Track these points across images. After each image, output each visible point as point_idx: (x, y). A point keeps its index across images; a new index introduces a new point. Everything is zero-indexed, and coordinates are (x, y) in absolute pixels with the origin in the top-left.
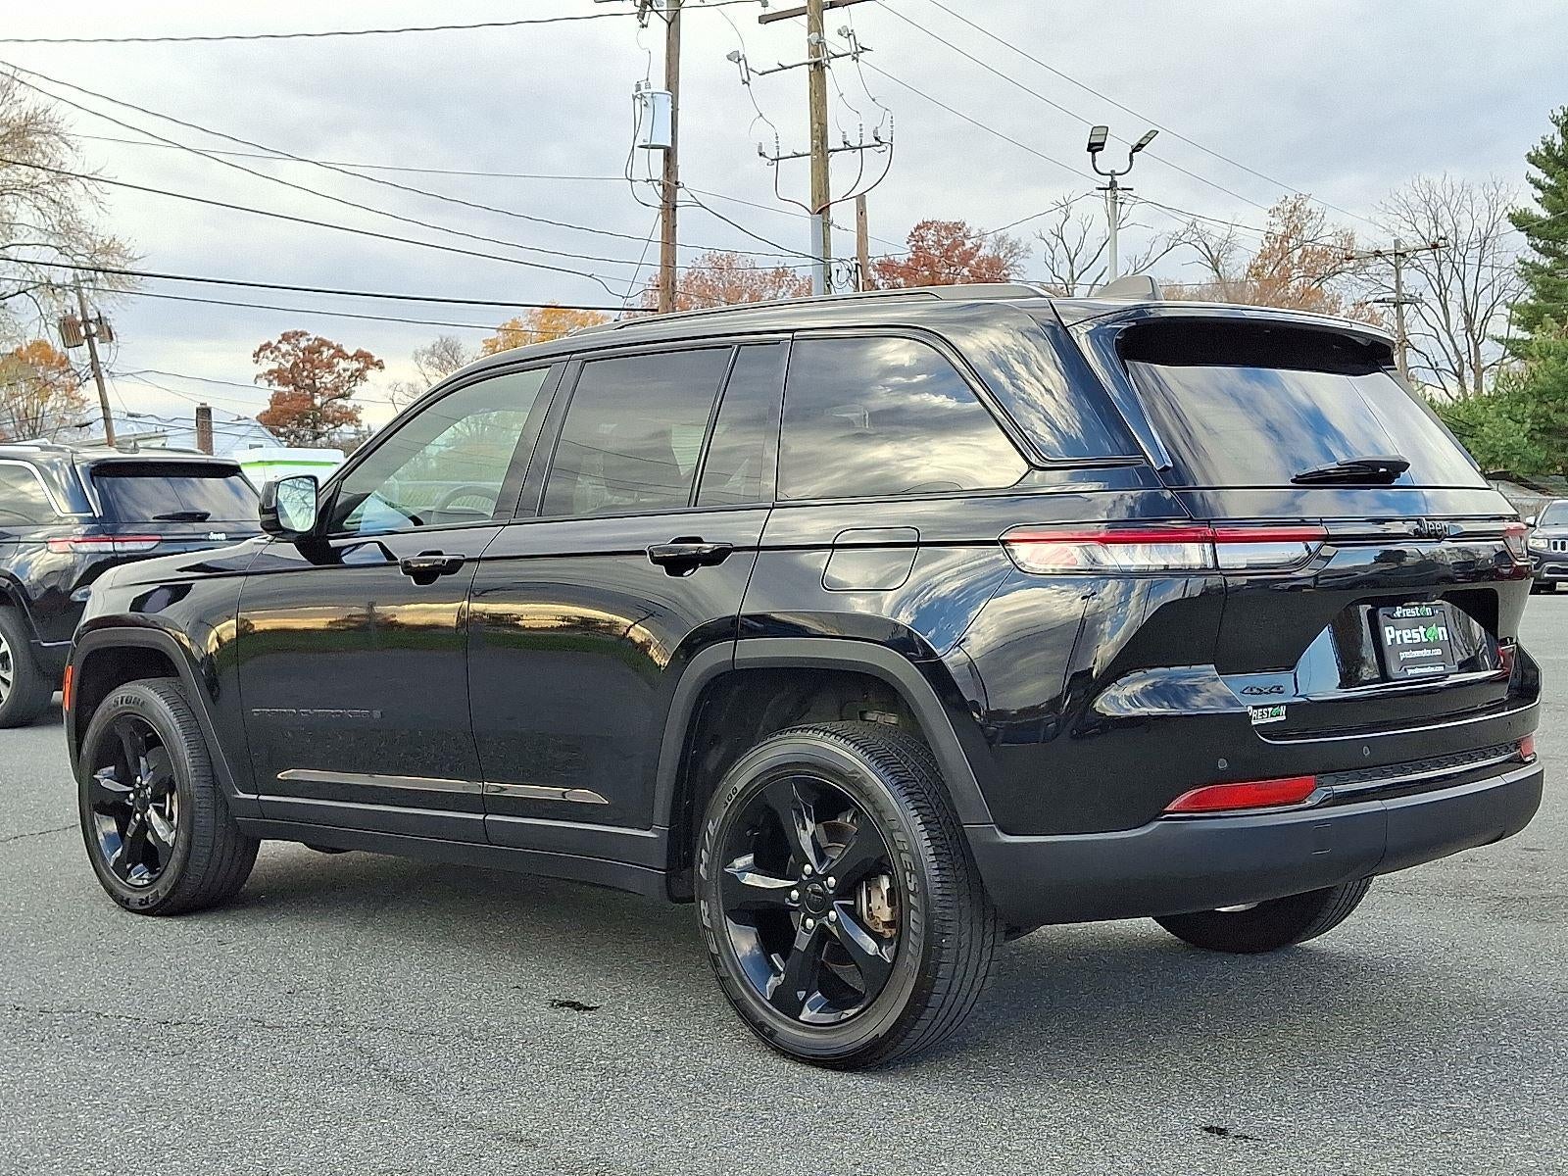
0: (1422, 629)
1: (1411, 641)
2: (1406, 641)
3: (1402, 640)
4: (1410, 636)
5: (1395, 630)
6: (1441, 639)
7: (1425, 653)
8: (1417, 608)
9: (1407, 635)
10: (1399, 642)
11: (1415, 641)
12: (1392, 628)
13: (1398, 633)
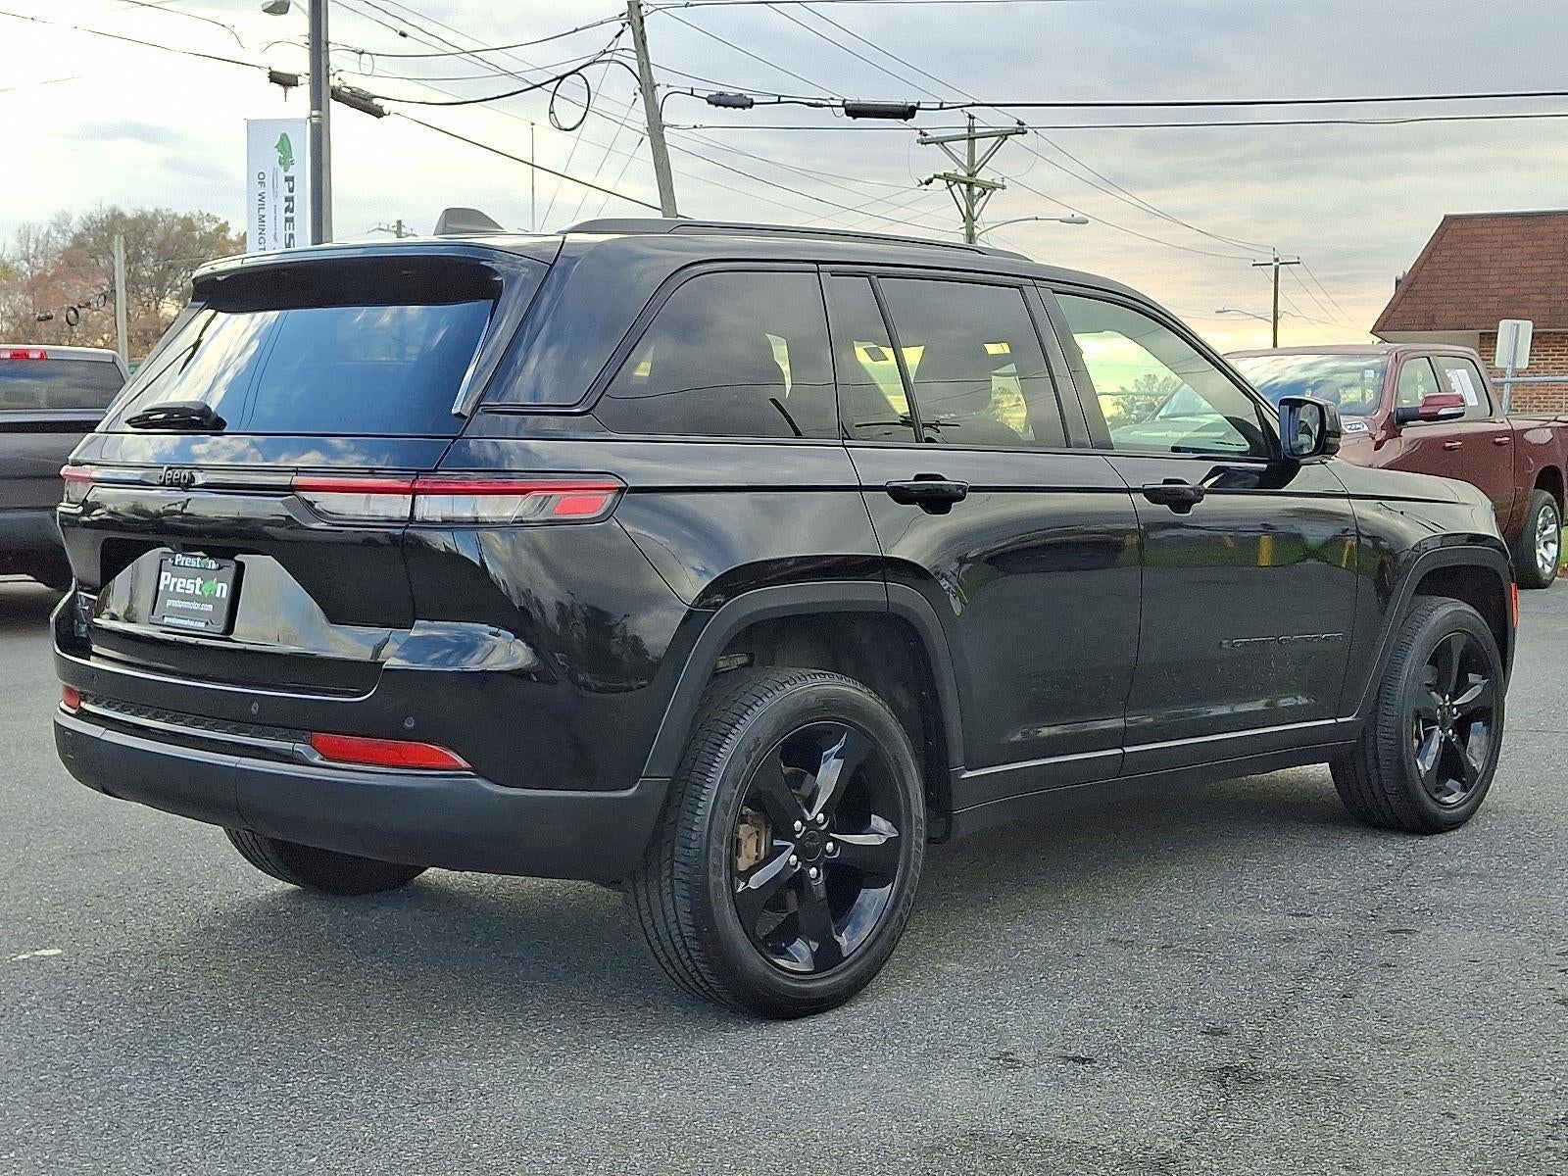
0: (199, 581)
1: (183, 591)
2: (178, 589)
3: (175, 588)
4: (183, 585)
5: (172, 576)
6: (218, 595)
7: (194, 606)
8: (199, 559)
9: (181, 582)
10: (171, 589)
11: (187, 591)
12: (169, 574)
13: (174, 580)
